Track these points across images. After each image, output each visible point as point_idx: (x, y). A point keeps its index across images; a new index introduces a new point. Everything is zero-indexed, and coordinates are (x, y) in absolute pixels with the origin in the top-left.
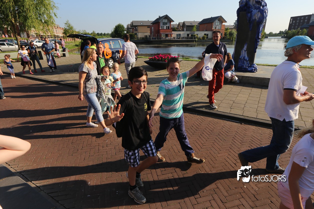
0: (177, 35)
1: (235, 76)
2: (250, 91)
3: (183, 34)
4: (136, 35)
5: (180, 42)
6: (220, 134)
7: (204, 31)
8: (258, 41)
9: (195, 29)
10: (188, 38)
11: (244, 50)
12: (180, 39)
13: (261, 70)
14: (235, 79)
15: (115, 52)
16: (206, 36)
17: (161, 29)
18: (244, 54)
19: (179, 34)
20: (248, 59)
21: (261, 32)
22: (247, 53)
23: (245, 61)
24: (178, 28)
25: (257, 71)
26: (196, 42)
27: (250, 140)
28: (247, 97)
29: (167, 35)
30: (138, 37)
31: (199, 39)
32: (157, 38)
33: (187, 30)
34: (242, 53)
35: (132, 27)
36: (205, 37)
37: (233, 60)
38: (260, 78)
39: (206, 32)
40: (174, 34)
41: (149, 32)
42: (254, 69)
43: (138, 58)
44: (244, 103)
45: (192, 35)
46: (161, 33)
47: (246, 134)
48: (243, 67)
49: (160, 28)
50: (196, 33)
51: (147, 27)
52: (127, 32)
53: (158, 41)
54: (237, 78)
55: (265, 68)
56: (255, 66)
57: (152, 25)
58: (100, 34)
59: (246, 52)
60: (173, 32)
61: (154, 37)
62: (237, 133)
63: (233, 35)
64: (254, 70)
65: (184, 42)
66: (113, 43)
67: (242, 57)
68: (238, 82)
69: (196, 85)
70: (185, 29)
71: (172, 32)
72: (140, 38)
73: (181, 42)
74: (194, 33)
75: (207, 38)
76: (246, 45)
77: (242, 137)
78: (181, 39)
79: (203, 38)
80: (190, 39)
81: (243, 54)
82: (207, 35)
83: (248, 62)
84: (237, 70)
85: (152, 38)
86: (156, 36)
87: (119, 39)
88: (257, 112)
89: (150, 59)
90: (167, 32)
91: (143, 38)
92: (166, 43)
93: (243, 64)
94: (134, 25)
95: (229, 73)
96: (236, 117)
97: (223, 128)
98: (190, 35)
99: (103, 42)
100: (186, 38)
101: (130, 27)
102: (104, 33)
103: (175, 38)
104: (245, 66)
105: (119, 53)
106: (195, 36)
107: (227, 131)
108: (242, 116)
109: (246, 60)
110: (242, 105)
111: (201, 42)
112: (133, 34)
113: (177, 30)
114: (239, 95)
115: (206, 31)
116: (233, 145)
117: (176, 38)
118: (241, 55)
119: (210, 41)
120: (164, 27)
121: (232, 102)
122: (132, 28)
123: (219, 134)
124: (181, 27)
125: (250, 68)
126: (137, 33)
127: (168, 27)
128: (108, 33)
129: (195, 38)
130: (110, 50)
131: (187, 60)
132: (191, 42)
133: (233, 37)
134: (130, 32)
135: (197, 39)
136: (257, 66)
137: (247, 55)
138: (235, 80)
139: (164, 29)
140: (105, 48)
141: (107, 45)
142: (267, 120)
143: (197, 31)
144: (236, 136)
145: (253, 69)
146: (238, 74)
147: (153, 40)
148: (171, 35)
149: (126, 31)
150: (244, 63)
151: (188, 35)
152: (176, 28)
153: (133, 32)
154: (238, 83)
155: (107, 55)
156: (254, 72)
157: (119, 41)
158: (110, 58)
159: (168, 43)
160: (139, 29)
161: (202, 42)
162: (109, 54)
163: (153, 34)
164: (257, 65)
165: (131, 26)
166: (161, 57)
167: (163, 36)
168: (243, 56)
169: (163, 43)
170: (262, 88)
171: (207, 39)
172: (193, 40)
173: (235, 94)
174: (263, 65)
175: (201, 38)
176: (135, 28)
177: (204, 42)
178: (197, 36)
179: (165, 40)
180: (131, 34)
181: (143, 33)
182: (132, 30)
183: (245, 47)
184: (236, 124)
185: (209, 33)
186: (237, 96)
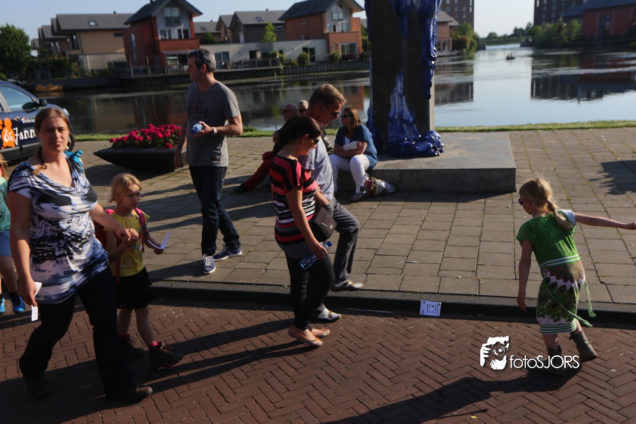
0: (218, 55)
2: (424, 212)
3: (236, 51)
4: (76, 64)
6: (332, 361)
7: (300, 39)
8: (430, 64)
9: (270, 33)
10: (252, 64)
11: (398, 92)
13: (455, 148)
16: (308, 55)
17: (163, 40)
18: (399, 105)
19: (223, 53)
20: (411, 119)
21: (433, 39)
22: (406, 100)
23: (405, 126)
24: (220, 34)
25: (441, 151)
26: (281, 75)
27: (419, 365)
28: (416, 232)
29: (183, 59)
30: (85, 68)
31: (287, 64)
32: (153, 70)
33: (247, 40)
34: (392, 103)
35: (59, 34)
36: (307, 58)
38: (448, 170)
39: (307, 43)
41: (123, 50)
44: (404, 251)
45: (264, 55)
46: (163, 54)
47: (409, 348)
48: (401, 143)
49: (157, 36)
50: (277, 46)
51: (111, 34)
52: (42, 54)
53: (154, 78)
55: (467, 141)
56: (435, 136)
57: (129, 26)
59: (404, 98)
61: (141, 68)
62: (383, 350)
64: (434, 148)
65: (241, 78)
67: (395, 113)
68: (392, 191)
70: (242, 37)
72: (92, 71)
73: (233, 79)
74: (271, 49)
75: (313, 59)
76: (400, 77)
77: (397, 359)
78: (232, 68)
79: (301, 60)
80: (259, 66)
81: (395, 106)
82: (312, 51)
83: (415, 127)
85: (136, 72)
86: (147, 64)
88: (441, 273)
89: (117, 144)
90: (184, 49)
91: (102, 72)
93: (401, 135)
94: (63, 28)
96: (381, 297)
97: (343, 340)
98: (259, 55)
100: (247, 65)
101: (49, 35)
104: (407, 140)
106: (274, 55)
107: (354, 348)
108: (399, 291)
109: (407, 122)
110: (399, 258)
111: (296, 73)
112: (65, 60)
113: (216, 40)
114: (393, 230)
115: (307, 38)
118: (392, 110)
120: (169, 31)
121: (371, 254)
122: (59, 39)
123: (329, 361)
124: (229, 31)
125: (422, 145)
126: (81, 57)
127: (186, 32)
129: (275, 63)
132: (266, 76)
134: (51, 53)
135: (281, 67)
136: (439, 138)
137: (408, 108)
139: (170, 39)
142: (466, 295)
143: (279, 39)
144: (381, 358)
145: (429, 146)
146: (387, 165)
147: (138, 76)
149: (35, 49)
150: (403, 131)
151: (253, 54)
152: (213, 34)
153: (64, 54)
156: (435, 156)
160: (86, 41)
161: (300, 73)
163: (135, 56)
164: (439, 132)
165: (54, 33)
166: (153, 134)
167: (172, 63)
168: (397, 111)
169: (175, 84)
170: (458, 200)
171: (314, 63)
172: (271, 68)
173: (383, 226)
175: (294, 60)
176: (68, 40)
177: (304, 73)
178: (281, 55)
179: (180, 73)
180: (56, 58)
181: (100, 56)
182: (58, 47)
183: (399, 86)
184: (382, 320)
185: (317, 45)
186: (386, 231)
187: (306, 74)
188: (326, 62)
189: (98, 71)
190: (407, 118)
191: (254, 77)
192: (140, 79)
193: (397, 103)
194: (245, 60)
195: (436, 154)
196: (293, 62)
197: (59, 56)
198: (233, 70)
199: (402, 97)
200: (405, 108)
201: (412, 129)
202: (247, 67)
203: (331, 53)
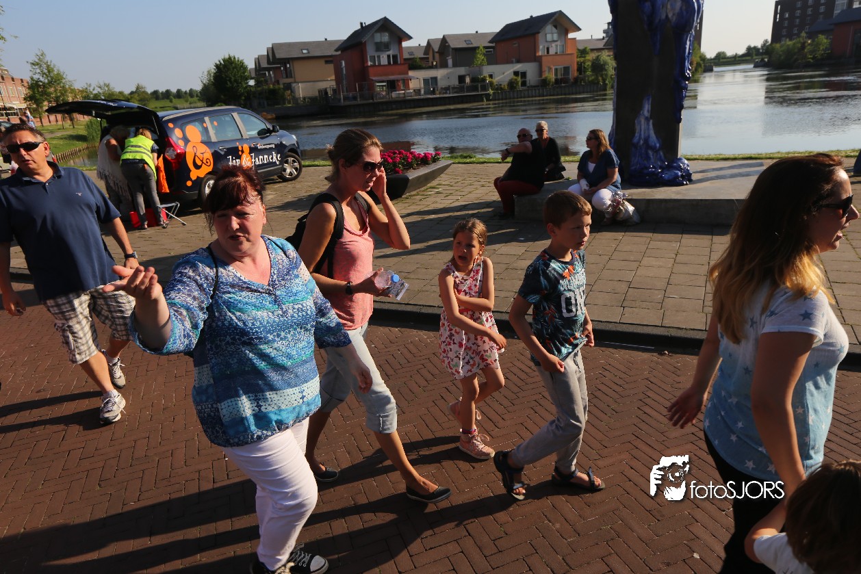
0: (426, 81)
1: (626, 203)
2: (675, 245)
3: (446, 76)
4: (289, 92)
5: (436, 106)
7: (512, 62)
8: (683, 85)
9: (480, 57)
10: (461, 89)
11: (644, 116)
12: (438, 92)
14: (627, 211)
15: (222, 153)
16: (519, 79)
17: (371, 66)
18: (645, 130)
19: (432, 78)
20: (658, 145)
21: (688, 57)
22: (653, 124)
23: (650, 153)
24: (428, 58)
25: (690, 180)
26: (491, 100)
28: (670, 266)
29: (392, 85)
30: (297, 96)
31: (497, 89)
32: (362, 97)
33: (455, 65)
34: (637, 128)
35: (273, 63)
36: (517, 83)
37: (612, 151)
39: (518, 67)
40: (417, 80)
41: (333, 77)
42: (680, 174)
43: (304, 166)
44: (661, 284)
45: (473, 80)
46: (373, 80)
48: (646, 171)
49: (367, 62)
50: (487, 70)
51: (322, 62)
52: (258, 83)
53: (363, 105)
54: (631, 208)
56: (684, 164)
57: (339, 52)
58: (162, 93)
59: (651, 121)
60: (411, 73)
61: (351, 95)
62: (651, 386)
63: (606, 70)
64: (682, 176)
65: (450, 104)
66: (215, 123)
67: (640, 138)
68: (637, 221)
69: (506, 242)
70: (450, 62)
71: (408, 74)
72: (304, 98)
73: (441, 105)
74: (480, 73)
75: (524, 84)
76: (648, 99)
78: (440, 93)
79: (512, 84)
80: (468, 91)
81: (641, 130)
82: (524, 75)
83: (662, 154)
84: (628, 182)
85: (346, 98)
86: (356, 90)
87: (233, 110)
90: (393, 74)
91: (313, 99)
92: (392, 110)
93: (645, 162)
94: (278, 56)
95: (606, 195)
96: (641, 332)
97: (606, 373)
98: (468, 80)
99: (180, 123)
100: (455, 90)
101: (264, 64)
102: (179, 91)
103: (419, 90)
104: (653, 168)
105: (239, 157)
106: (484, 80)
107: (621, 382)
108: (661, 326)
109: (653, 149)
110: (657, 292)
111: (506, 99)
112: (279, 89)
113: (424, 66)
114: (644, 263)
115: (518, 61)
116: (642, 425)
117: (422, 92)
118: (637, 134)
119: (534, 94)
120: (379, 57)
121: (624, 286)
122: (273, 68)
123: (596, 394)
124: (437, 56)
125: (669, 173)
126: (294, 85)
127: (395, 57)
128: (191, 90)
129: (484, 88)
130: (208, 150)
131: (468, 160)
132: (475, 102)
133: (606, 75)
134: (266, 81)
135: (491, 92)
136: (688, 166)
137: (655, 133)
138: (626, 215)
139: (380, 65)
140: (186, 141)
141: (193, 131)
143: (490, 63)
144: (650, 393)
145: (677, 174)
147: (348, 103)
148: (406, 82)
149: (252, 78)
150: (648, 158)
151: (461, 79)
152: (421, 59)
153: (278, 82)
154: (637, 224)
155: (197, 167)
156: (683, 185)
157: (235, 115)
158: (209, 176)
159: (397, 109)
160: (299, 69)
161: (510, 98)
162: (205, 161)
163: (344, 82)
164: (688, 159)
165: (269, 62)
167: (380, 88)
169: (383, 111)
170: (712, 233)
171: (524, 88)
172: (480, 93)
173: (632, 258)
174: (707, 159)
175: (505, 85)
176: (282, 68)
177: (514, 98)
178: (491, 80)
179: (387, 100)
180: (271, 86)
181: (311, 83)
182: (272, 76)
183: (646, 109)
184: (646, 355)
185: (529, 68)
186: (636, 264)
187: (515, 100)
188: (538, 86)
189: (310, 98)
190: (653, 144)
191: (462, 102)
192: (349, 106)
193: (643, 127)
194: (454, 85)
195: (685, 183)
196: (502, 86)
197: (274, 85)
198: (441, 96)
199: (649, 121)
200: (652, 133)
201: (658, 156)
202: (455, 92)
203: (543, 77)
